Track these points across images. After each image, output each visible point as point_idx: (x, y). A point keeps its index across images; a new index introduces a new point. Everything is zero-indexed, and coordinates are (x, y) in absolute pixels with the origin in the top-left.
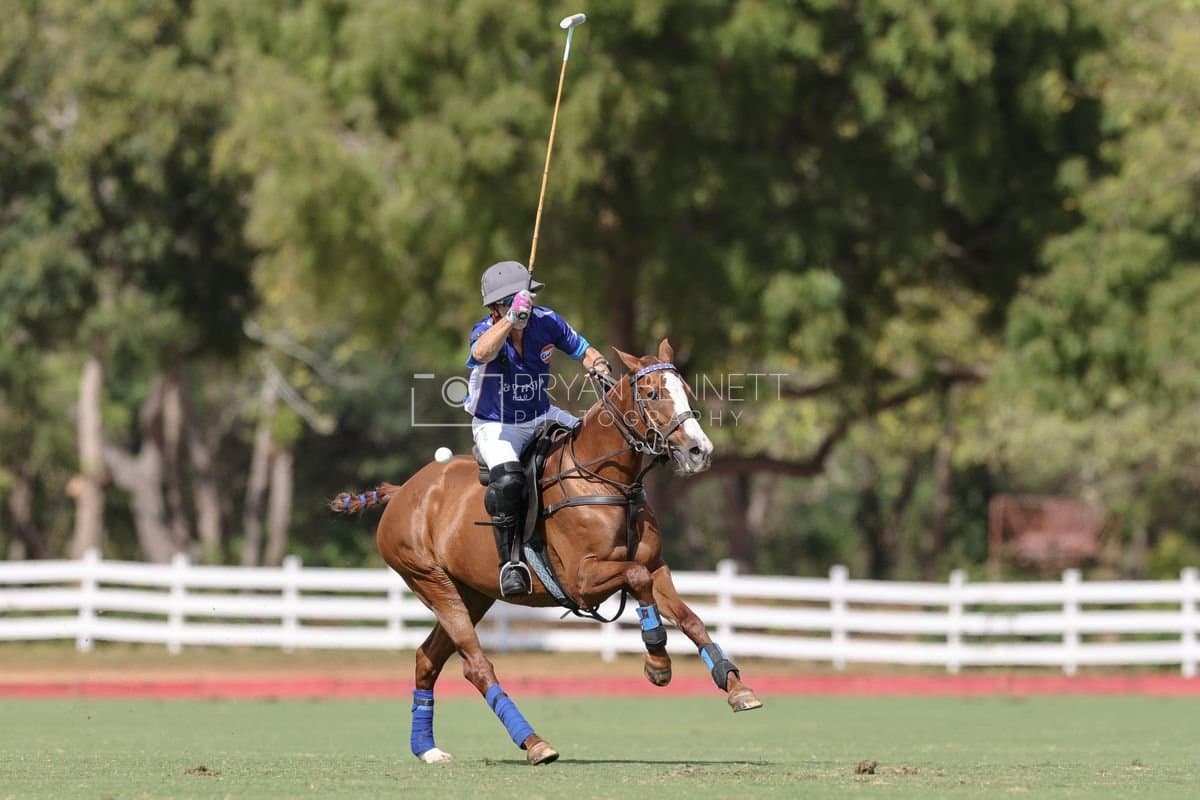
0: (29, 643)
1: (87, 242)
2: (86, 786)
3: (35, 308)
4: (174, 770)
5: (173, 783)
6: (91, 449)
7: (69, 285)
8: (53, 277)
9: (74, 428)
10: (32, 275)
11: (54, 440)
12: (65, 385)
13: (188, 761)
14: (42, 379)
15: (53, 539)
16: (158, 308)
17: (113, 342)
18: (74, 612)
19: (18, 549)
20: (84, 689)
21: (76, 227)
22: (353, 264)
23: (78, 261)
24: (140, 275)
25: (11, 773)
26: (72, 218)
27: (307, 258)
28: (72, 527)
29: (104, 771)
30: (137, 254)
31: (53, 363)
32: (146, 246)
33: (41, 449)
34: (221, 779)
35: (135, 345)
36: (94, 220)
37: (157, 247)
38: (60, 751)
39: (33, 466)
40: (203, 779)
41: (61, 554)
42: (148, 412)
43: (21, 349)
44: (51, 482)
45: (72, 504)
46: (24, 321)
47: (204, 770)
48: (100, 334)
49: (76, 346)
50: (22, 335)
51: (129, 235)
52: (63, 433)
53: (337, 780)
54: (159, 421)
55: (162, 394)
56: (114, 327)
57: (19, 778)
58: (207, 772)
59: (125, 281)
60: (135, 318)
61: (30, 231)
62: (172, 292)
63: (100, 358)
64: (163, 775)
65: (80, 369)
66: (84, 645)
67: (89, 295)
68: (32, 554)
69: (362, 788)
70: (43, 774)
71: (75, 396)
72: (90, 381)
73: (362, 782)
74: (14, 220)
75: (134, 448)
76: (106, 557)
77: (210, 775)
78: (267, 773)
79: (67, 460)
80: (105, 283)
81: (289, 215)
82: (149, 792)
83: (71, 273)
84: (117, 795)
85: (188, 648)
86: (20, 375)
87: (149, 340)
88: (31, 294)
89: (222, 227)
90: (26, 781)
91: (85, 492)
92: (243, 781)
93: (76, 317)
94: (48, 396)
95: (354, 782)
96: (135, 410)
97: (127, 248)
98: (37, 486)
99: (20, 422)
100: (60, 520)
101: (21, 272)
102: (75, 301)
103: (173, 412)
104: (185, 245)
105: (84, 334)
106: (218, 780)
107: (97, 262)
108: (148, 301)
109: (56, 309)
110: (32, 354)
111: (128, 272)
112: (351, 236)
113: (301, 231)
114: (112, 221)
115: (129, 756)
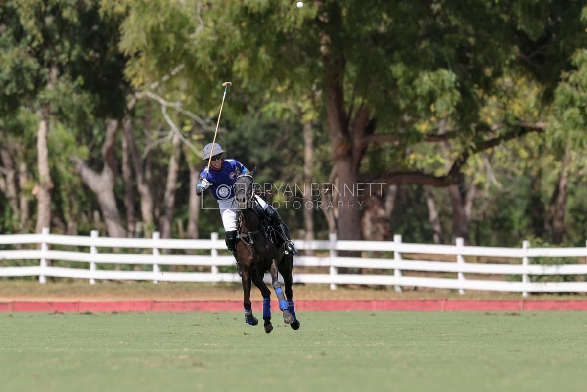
1: (37, 54)
8: (18, 71)
10: (7, 71)
17: (54, 108)
18: (37, 262)
21: (28, 44)
23: (33, 63)
30: (64, 59)
32: (69, 55)
36: (40, 39)
37: (75, 55)
51: (59, 47)
56: (54, 100)
66: (43, 280)
72: (41, 131)
81: (143, 37)
85: (99, 281)
88: (8, 82)
89: (109, 44)
111: (61, 69)
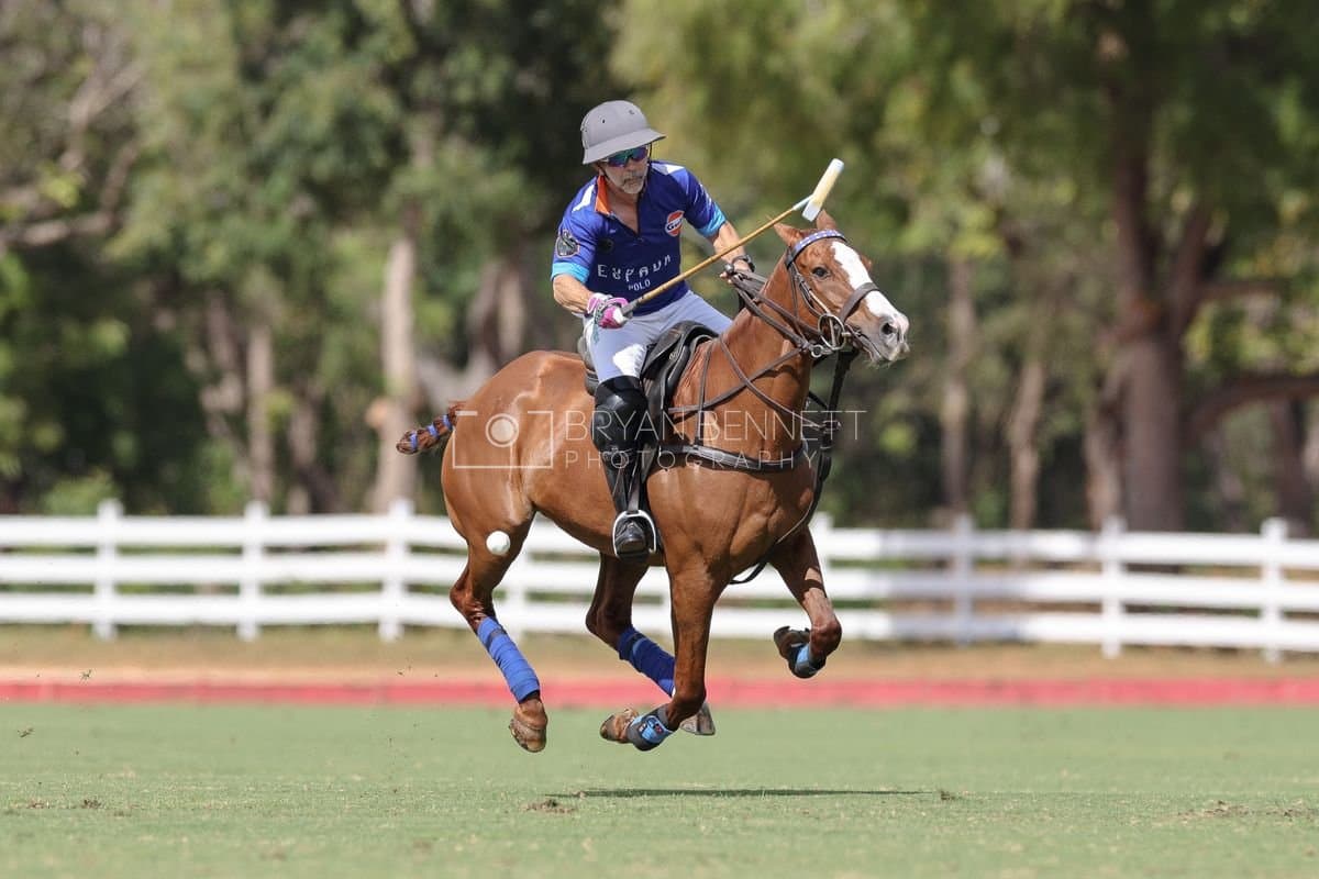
0: (315, 628)
1: (395, 77)
2: (393, 826)
3: (324, 166)
4: (513, 805)
5: (512, 822)
6: (400, 363)
7: (370, 135)
8: (348, 124)
9: (377, 333)
10: (320, 122)
11: (349, 350)
12: (364, 272)
13: (532, 792)
14: (333, 265)
15: (348, 485)
16: (491, 169)
17: (431, 214)
18: (376, 587)
19: (299, 499)
20: (390, 693)
21: (380, 56)
22: (759, 108)
23: (382, 103)
24: (467, 122)
25: (289, 807)
26: (377, 43)
27: (698, 98)
28: (374, 468)
29: (416, 807)
30: (464, 94)
31: (348, 243)
32: (477, 83)
33: (331, 362)
34: (577, 817)
35: (462, 218)
36: (404, 47)
37: (492, 84)
38: (358, 778)
39: (318, 386)
40: (551, 817)
41: (358, 505)
42: (478, 310)
43: (305, 222)
44: (346, 405)
45: (373, 437)
46: (308, 184)
47: (555, 805)
48: (413, 204)
49: (383, 222)
50: (305, 204)
51: (452, 67)
52: (362, 340)
53: (736, 819)
54: (493, 323)
55: (498, 286)
56: (433, 194)
57: (301, 815)
58: (558, 808)
59: (446, 131)
60: (461, 182)
61: (317, 61)
62: (516, 146)
63: (413, 236)
64: (497, 811)
65: (385, 252)
66: (389, 632)
67: (398, 149)
68: (318, 507)
69: (771, 830)
70: (334, 809)
71: (378, 289)
72: (398, 268)
73: (771, 822)
74: (295, 46)
75: (459, 360)
76: (419, 511)
77: (562, 811)
78: (640, 809)
79: (366, 376)
80: (420, 133)
81: (672, 40)
82: (478, 834)
83: (373, 118)
84: (435, 839)
85: (533, 636)
86: (303, 261)
87: (479, 212)
88: (319, 148)
89: (581, 56)
90: (310, 819)
91: (390, 419)
92: (609, 821)
93: (381, 179)
94: (340, 289)
95: (760, 822)
96: (461, 307)
97: (450, 84)
98: (325, 413)
99: (302, 326)
100: (359, 460)
101: (305, 117)
102: (378, 158)
103: (513, 314)
104: (528, 81)
105: (390, 202)
106: (573, 819)
107: (409, 103)
108: (478, 158)
109: (354, 169)
110: (319, 230)
111: (451, 117)
112: (756, 68)
113: (690, 63)
114: (431, 48)
115: (452, 785)
